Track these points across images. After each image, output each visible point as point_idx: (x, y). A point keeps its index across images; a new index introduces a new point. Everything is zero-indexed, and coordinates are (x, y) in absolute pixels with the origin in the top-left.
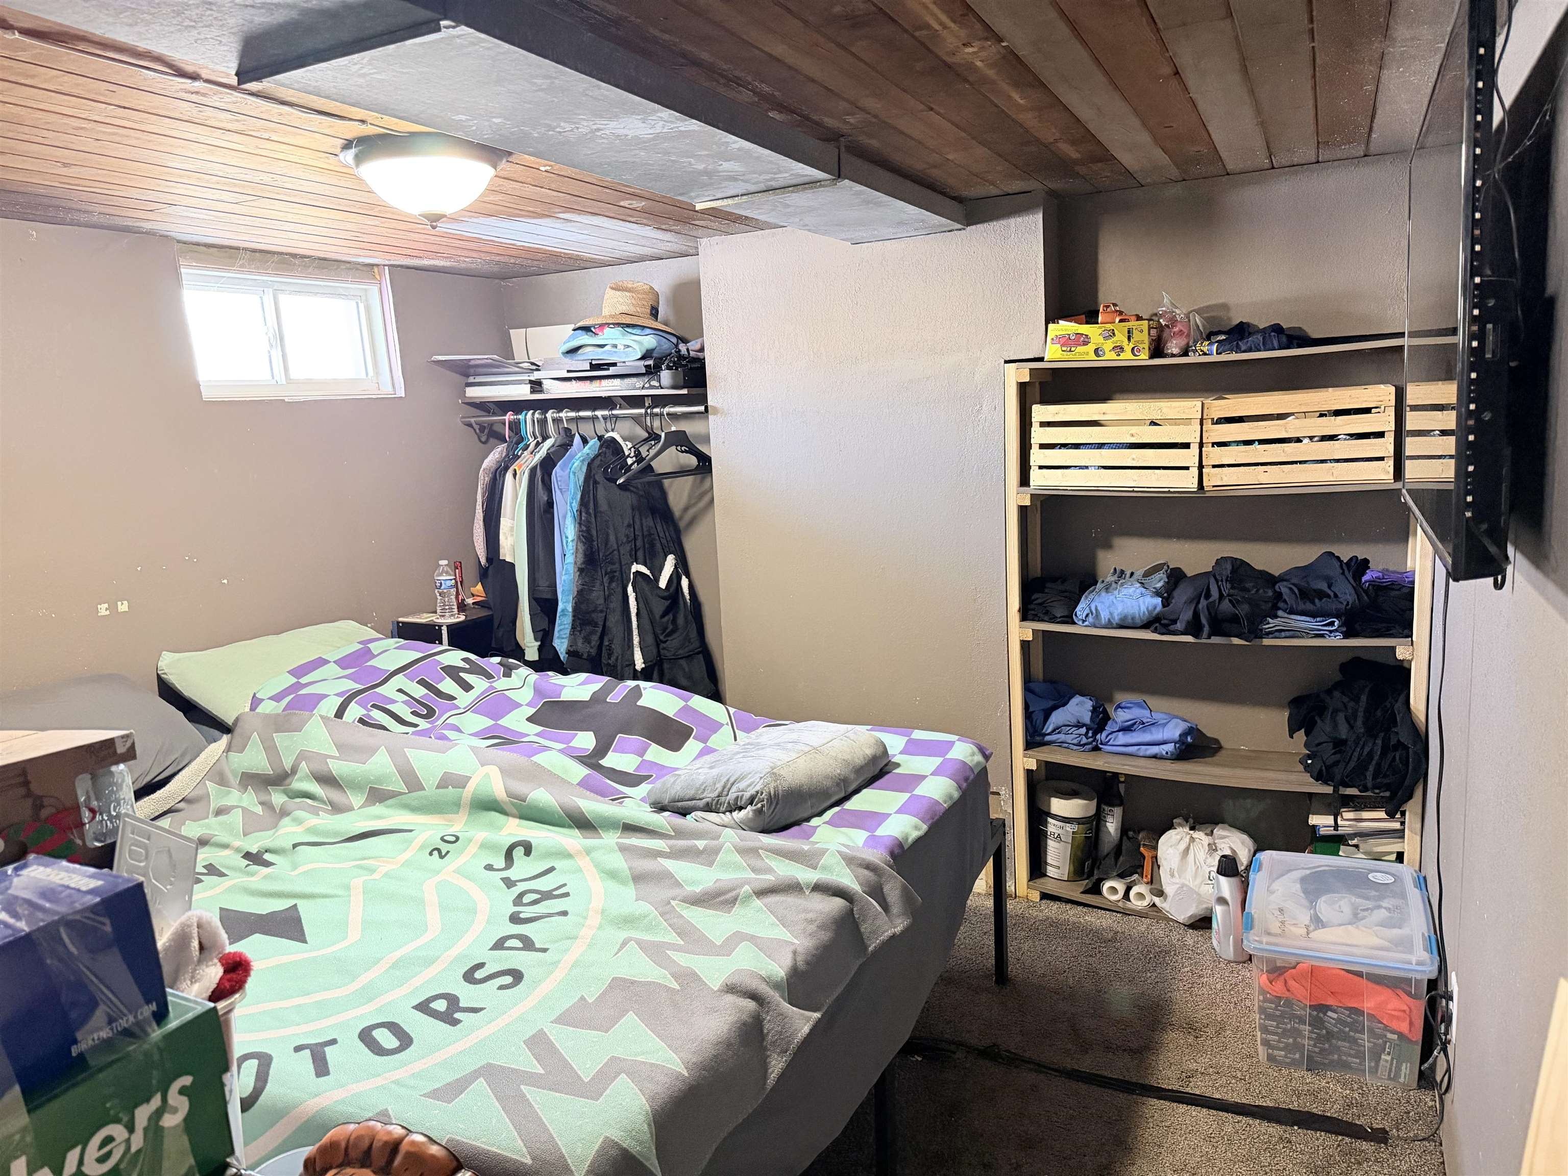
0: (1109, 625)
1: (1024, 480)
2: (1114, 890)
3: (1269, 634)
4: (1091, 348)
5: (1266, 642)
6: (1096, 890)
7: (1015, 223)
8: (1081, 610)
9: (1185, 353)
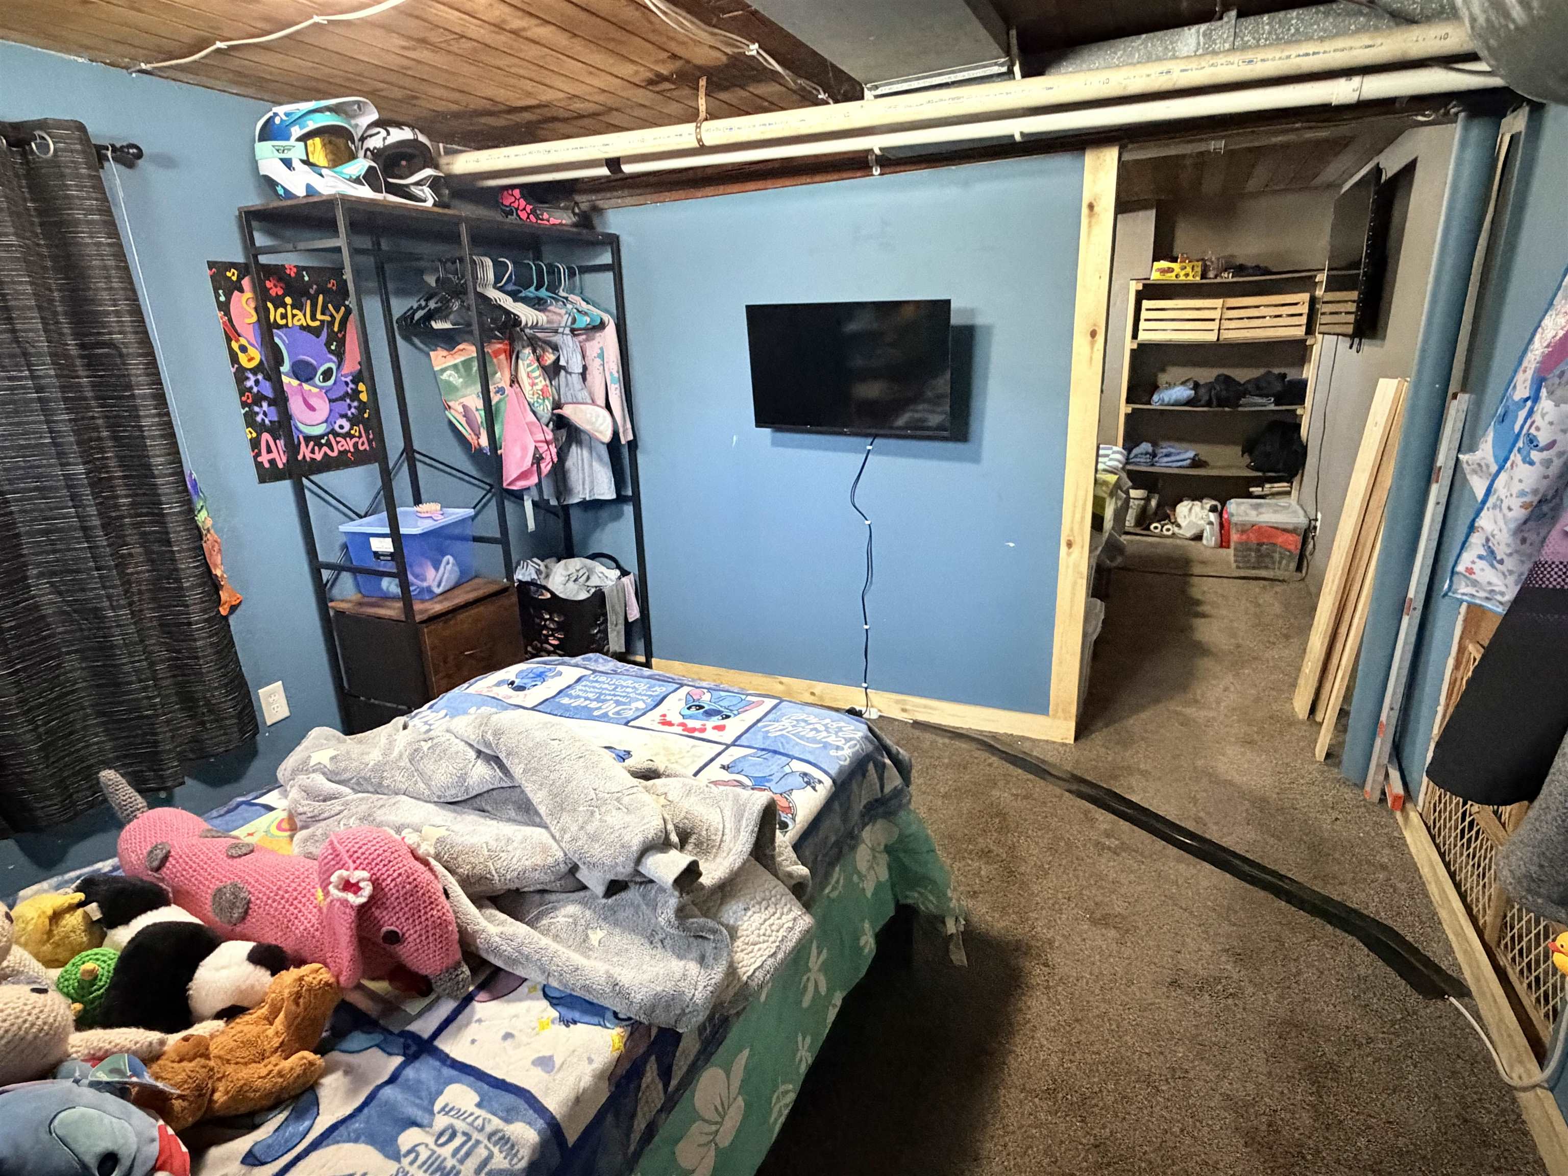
0: (1168, 405)
1: (1135, 336)
2: (1156, 528)
3: (1241, 406)
4: (1174, 274)
5: (1240, 409)
6: (1148, 529)
7: (1141, 214)
8: (1155, 398)
9: (1216, 277)
